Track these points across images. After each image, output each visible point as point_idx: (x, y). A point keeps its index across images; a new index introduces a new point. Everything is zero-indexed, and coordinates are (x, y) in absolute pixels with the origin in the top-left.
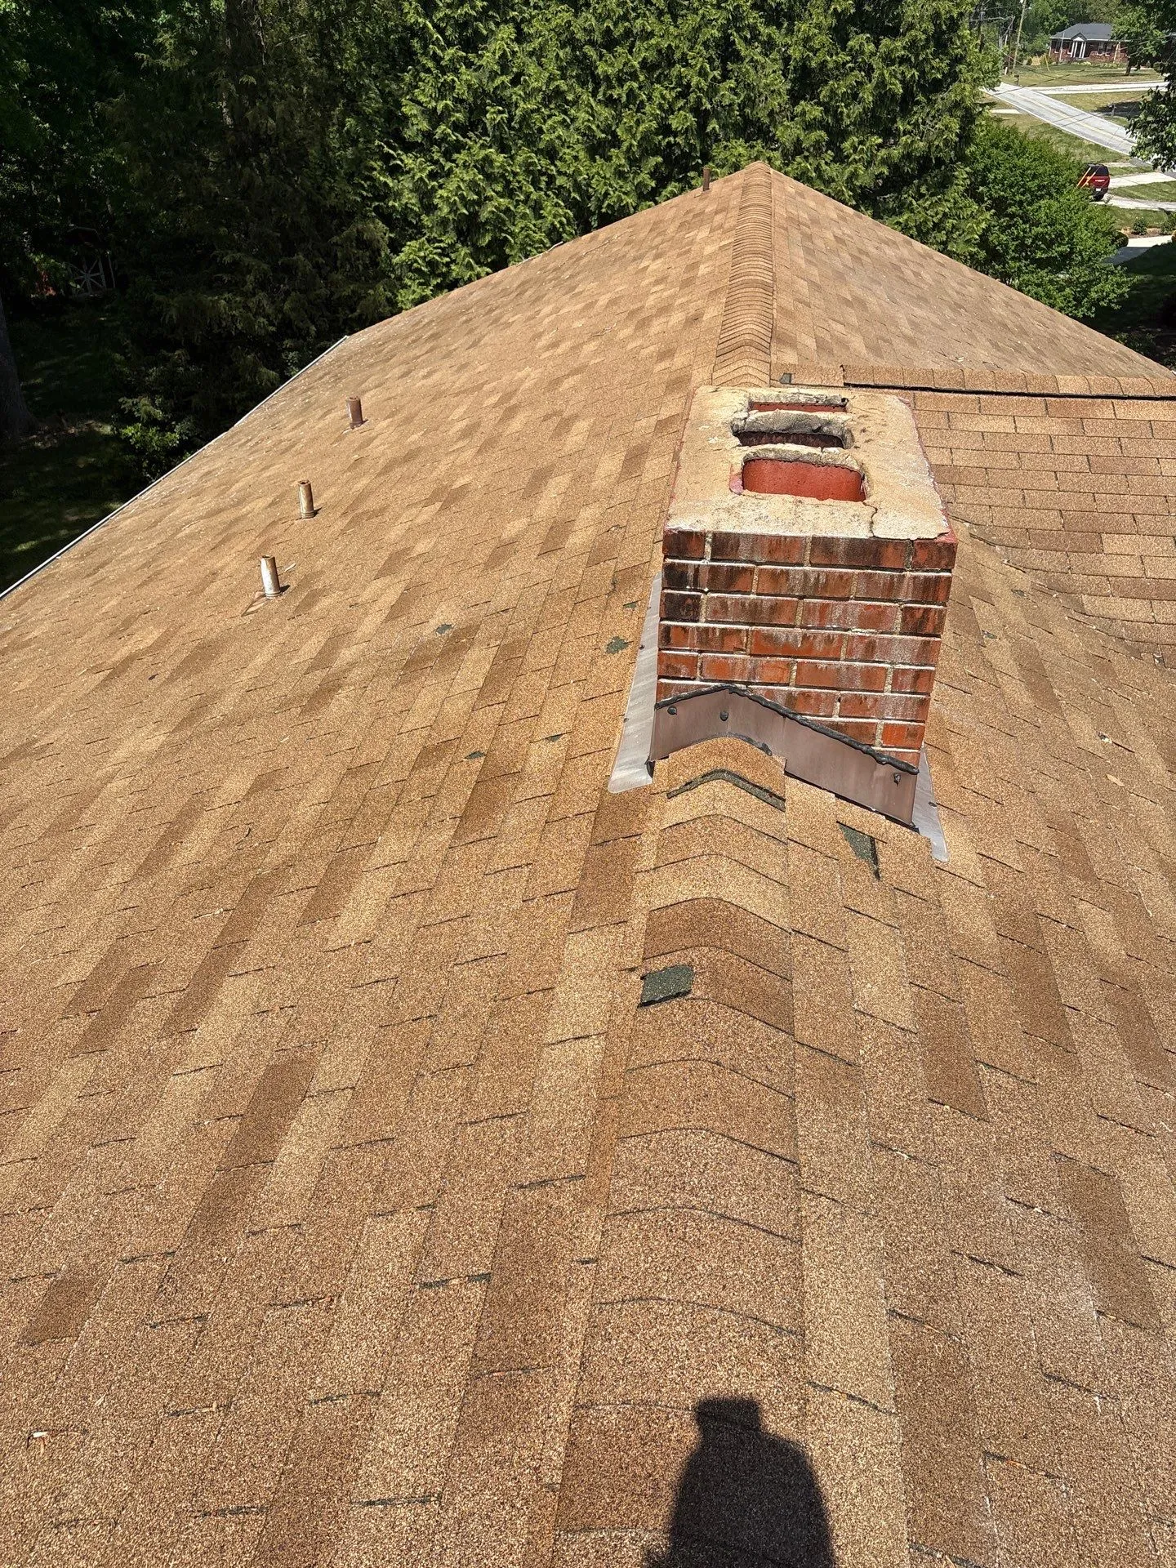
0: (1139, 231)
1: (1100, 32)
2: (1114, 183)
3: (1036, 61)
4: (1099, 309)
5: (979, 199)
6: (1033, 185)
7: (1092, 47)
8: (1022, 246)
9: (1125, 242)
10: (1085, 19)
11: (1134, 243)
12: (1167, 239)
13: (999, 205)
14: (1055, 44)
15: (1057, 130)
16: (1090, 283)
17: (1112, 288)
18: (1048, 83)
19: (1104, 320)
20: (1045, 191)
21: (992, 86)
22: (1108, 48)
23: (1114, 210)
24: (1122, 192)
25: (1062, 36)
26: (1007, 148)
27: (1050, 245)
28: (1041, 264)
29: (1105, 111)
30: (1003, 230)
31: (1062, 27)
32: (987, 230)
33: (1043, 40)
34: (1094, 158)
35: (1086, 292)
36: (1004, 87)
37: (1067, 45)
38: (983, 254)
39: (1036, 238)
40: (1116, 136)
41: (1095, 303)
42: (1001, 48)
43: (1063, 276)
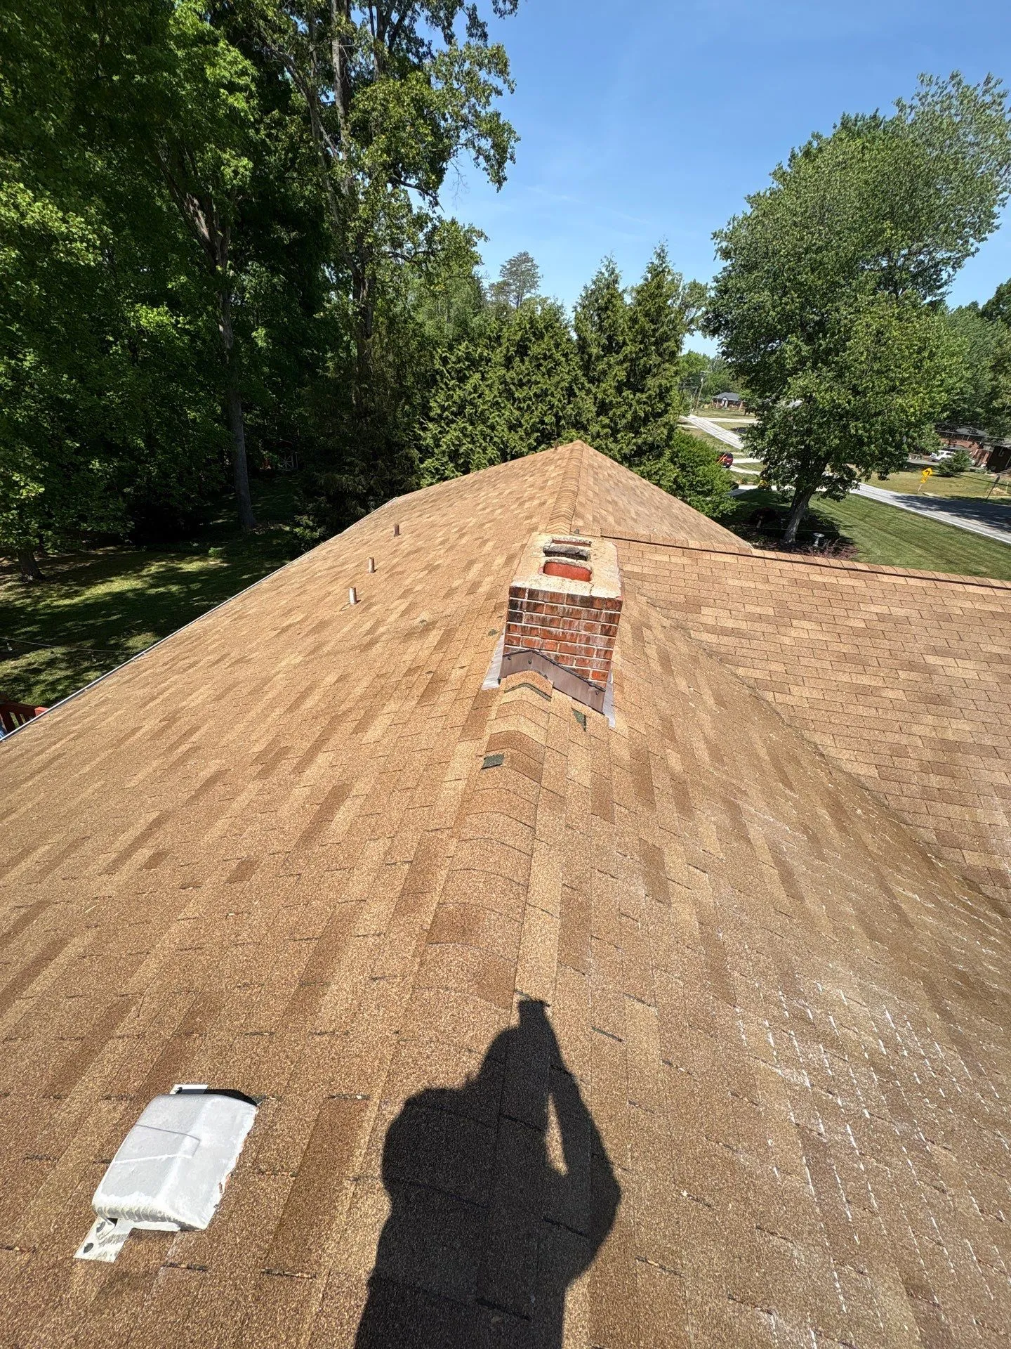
0: (744, 482)
1: (734, 397)
2: (735, 461)
3: (706, 406)
4: (724, 514)
5: (674, 463)
6: (697, 460)
7: (730, 403)
8: (691, 485)
9: (737, 486)
10: (729, 391)
11: (742, 487)
12: (756, 487)
13: (683, 467)
14: (715, 400)
15: (712, 437)
16: (720, 503)
17: (729, 506)
18: (709, 416)
19: (724, 520)
20: (703, 463)
21: (686, 415)
22: (737, 404)
23: (734, 473)
24: (738, 465)
25: (718, 397)
26: (688, 443)
27: (703, 485)
28: (700, 493)
29: (734, 430)
30: (684, 477)
31: (719, 393)
32: (678, 476)
33: (709, 398)
34: (727, 450)
35: (718, 507)
36: (691, 416)
37: (720, 401)
38: (675, 486)
39: (698, 482)
40: (734, 440)
41: (721, 512)
42: (691, 400)
43: (708, 499)
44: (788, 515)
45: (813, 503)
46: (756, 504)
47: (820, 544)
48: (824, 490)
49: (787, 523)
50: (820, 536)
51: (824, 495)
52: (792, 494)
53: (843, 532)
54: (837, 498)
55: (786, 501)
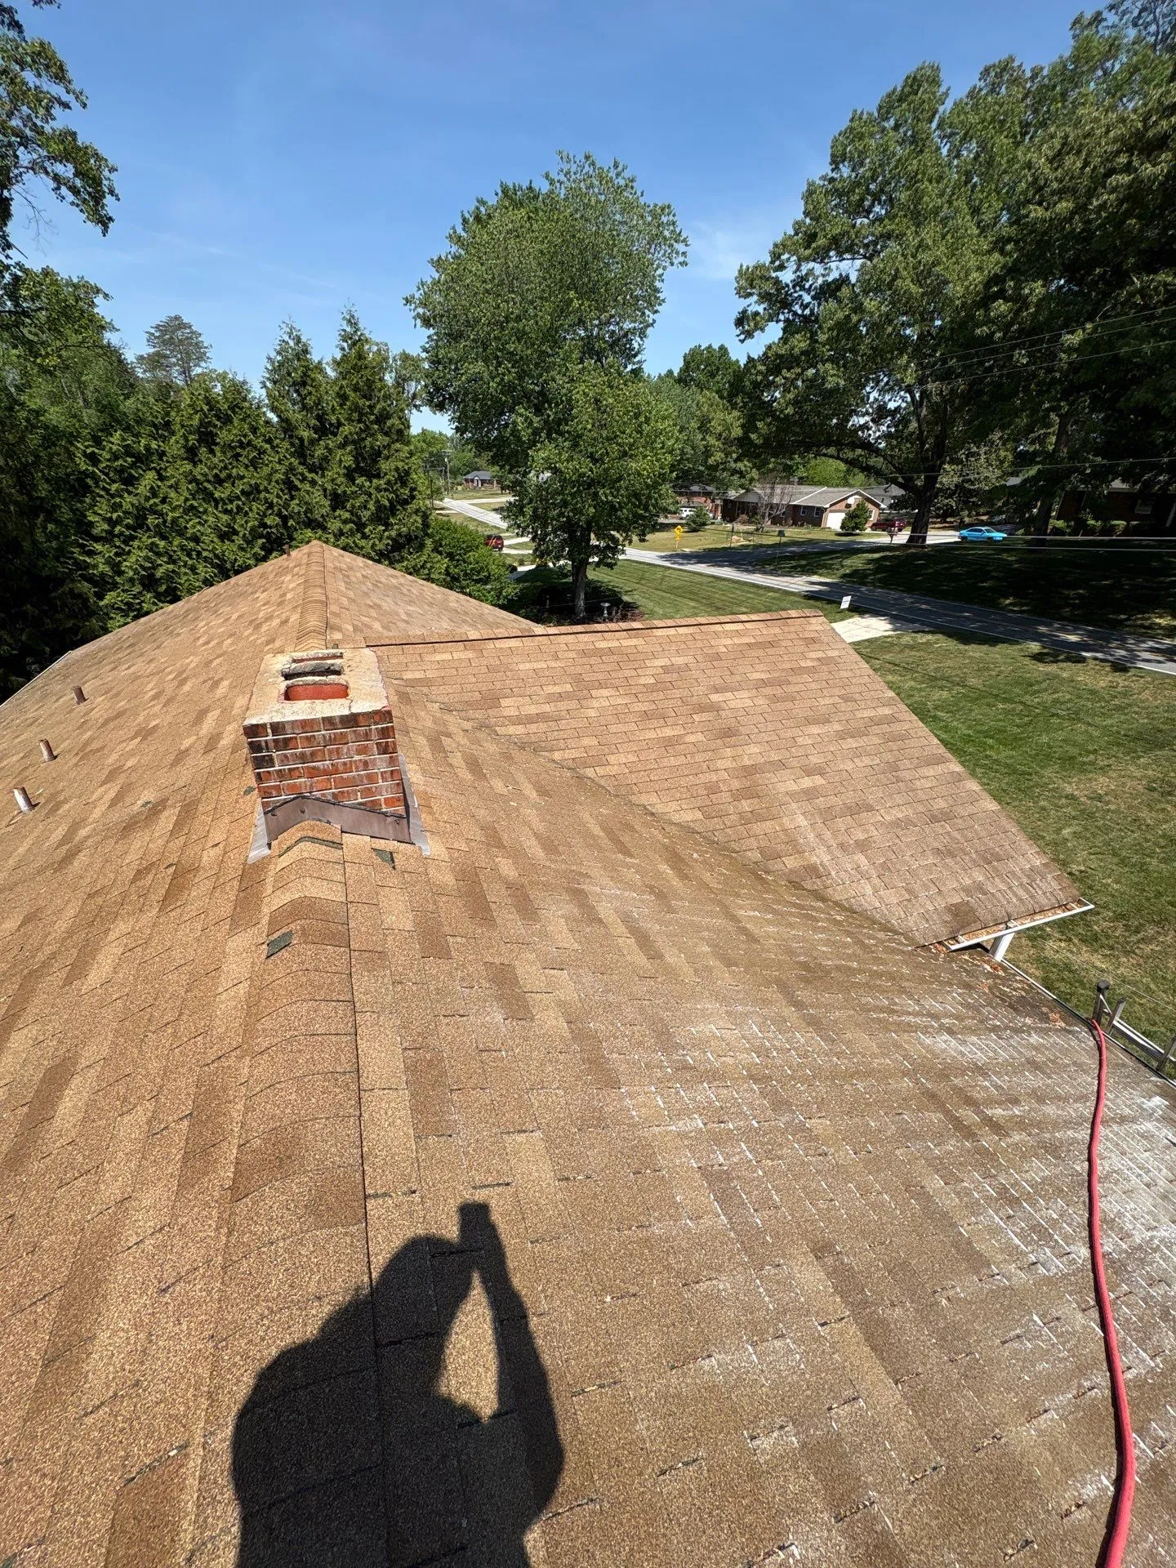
0: (522, 563)
1: (486, 475)
2: (506, 543)
3: (460, 488)
4: (509, 600)
5: (440, 553)
6: (464, 546)
7: (483, 482)
8: (466, 574)
9: (515, 569)
10: (478, 469)
11: (520, 569)
12: (533, 567)
13: (451, 556)
14: (466, 480)
15: (475, 520)
16: (502, 589)
17: (511, 590)
18: (465, 498)
19: (511, 606)
20: (470, 549)
21: (441, 500)
22: (490, 482)
23: (508, 555)
24: (510, 547)
25: (469, 477)
26: (448, 529)
27: (479, 572)
28: (477, 581)
29: (495, 510)
30: (455, 567)
31: (468, 473)
32: (448, 567)
33: (460, 479)
34: (494, 532)
35: (501, 593)
36: (446, 500)
37: (472, 481)
38: (449, 579)
39: (472, 569)
40: (495, 520)
41: (506, 597)
42: (441, 482)
43: (489, 587)
44: (572, 589)
45: (592, 574)
46: (539, 583)
47: (610, 613)
48: (596, 559)
49: (574, 598)
50: (607, 605)
51: (598, 564)
52: (569, 568)
53: (626, 598)
54: (611, 566)
55: (566, 576)
